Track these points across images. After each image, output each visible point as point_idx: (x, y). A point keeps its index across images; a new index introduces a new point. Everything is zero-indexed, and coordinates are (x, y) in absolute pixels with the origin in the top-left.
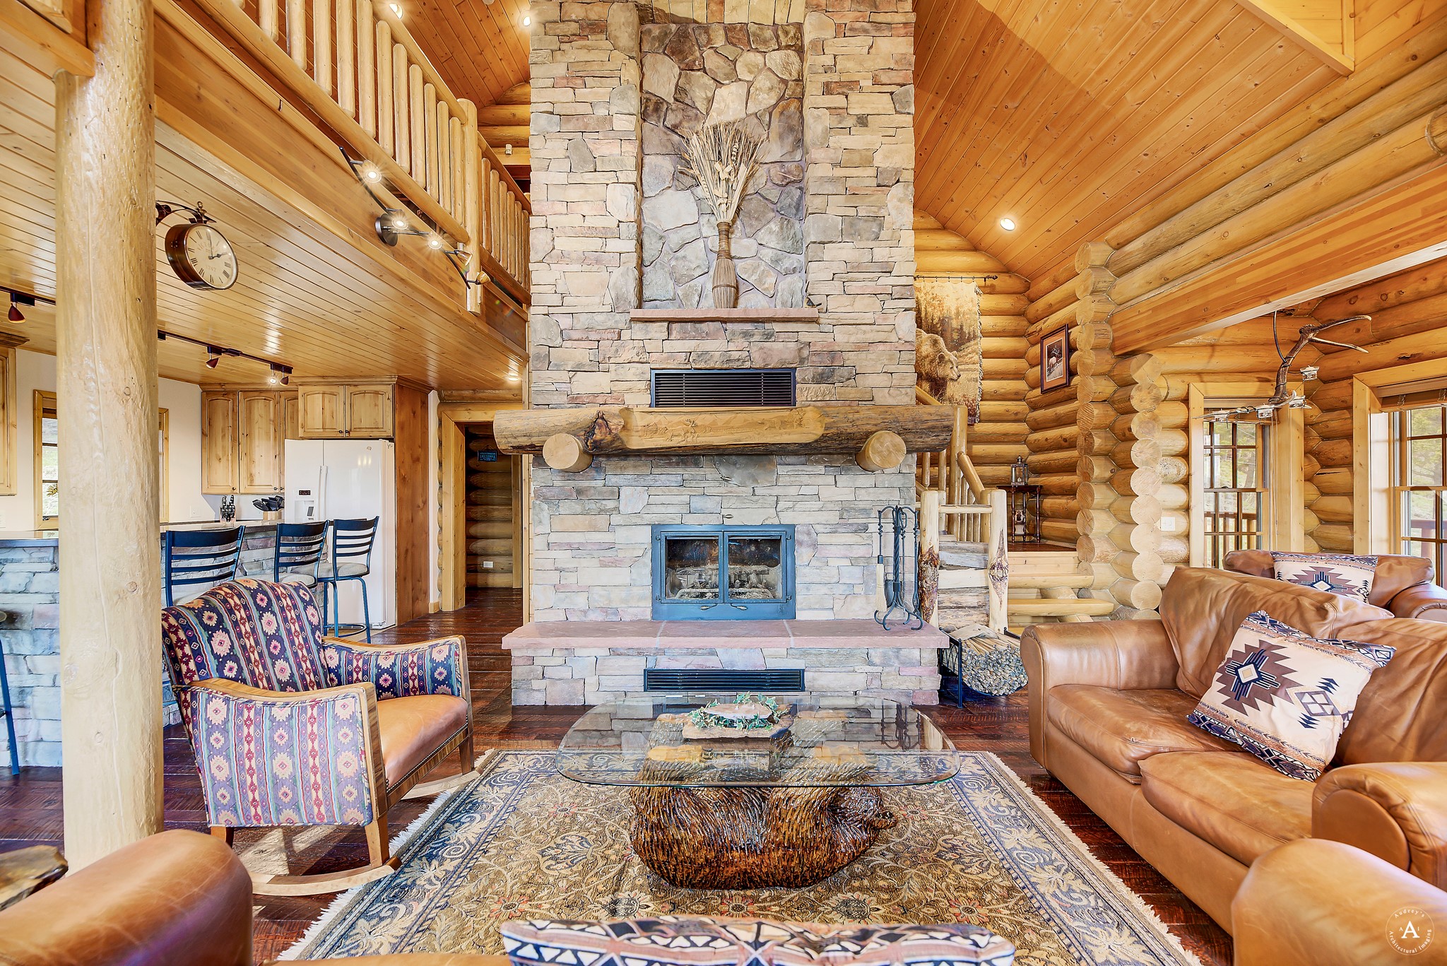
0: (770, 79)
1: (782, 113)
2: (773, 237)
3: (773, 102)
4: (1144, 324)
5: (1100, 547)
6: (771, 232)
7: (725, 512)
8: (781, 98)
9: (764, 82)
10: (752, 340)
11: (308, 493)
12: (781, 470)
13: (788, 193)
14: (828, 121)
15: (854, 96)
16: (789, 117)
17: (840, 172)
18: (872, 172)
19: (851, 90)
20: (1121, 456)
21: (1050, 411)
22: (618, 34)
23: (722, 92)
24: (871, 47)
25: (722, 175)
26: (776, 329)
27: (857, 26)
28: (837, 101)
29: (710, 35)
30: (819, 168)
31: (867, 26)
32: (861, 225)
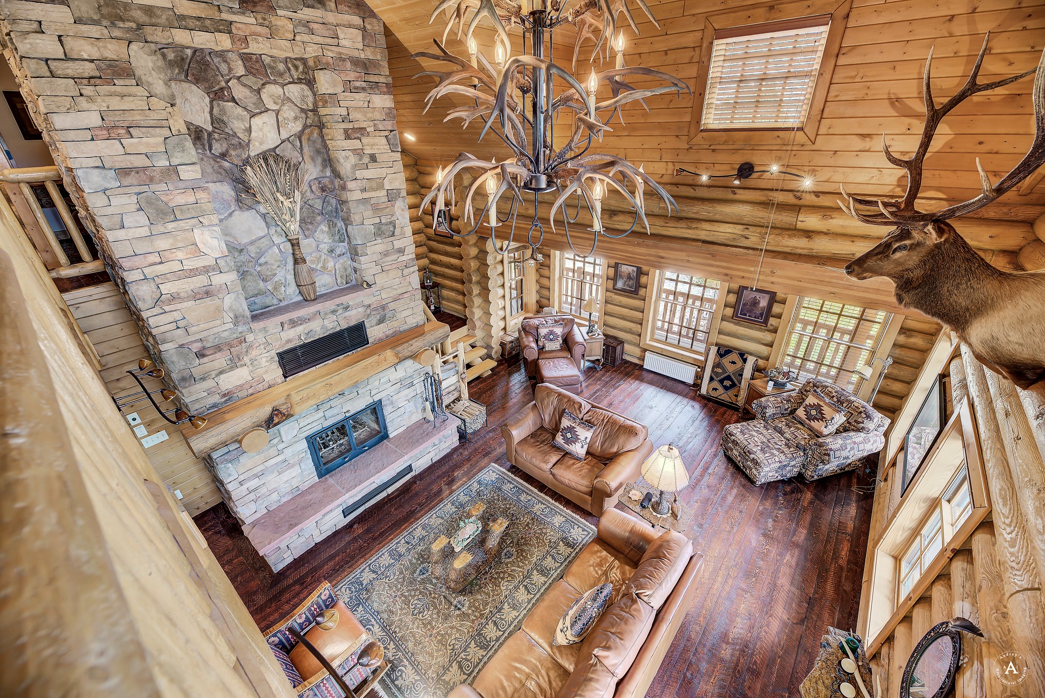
1: (309, 139)
2: (326, 235)
3: (300, 129)
5: (478, 324)
6: (323, 232)
7: (346, 410)
8: (305, 127)
9: (288, 112)
10: (337, 314)
13: (328, 202)
14: (353, 159)
15: (365, 140)
16: (314, 142)
17: (366, 195)
18: (384, 193)
19: (363, 135)
20: (484, 285)
21: (441, 246)
22: (150, 80)
23: (257, 122)
24: (369, 102)
25: (285, 203)
26: (351, 304)
27: (358, 84)
28: (356, 144)
29: (229, 64)
30: (354, 194)
31: (364, 84)
32: (384, 228)
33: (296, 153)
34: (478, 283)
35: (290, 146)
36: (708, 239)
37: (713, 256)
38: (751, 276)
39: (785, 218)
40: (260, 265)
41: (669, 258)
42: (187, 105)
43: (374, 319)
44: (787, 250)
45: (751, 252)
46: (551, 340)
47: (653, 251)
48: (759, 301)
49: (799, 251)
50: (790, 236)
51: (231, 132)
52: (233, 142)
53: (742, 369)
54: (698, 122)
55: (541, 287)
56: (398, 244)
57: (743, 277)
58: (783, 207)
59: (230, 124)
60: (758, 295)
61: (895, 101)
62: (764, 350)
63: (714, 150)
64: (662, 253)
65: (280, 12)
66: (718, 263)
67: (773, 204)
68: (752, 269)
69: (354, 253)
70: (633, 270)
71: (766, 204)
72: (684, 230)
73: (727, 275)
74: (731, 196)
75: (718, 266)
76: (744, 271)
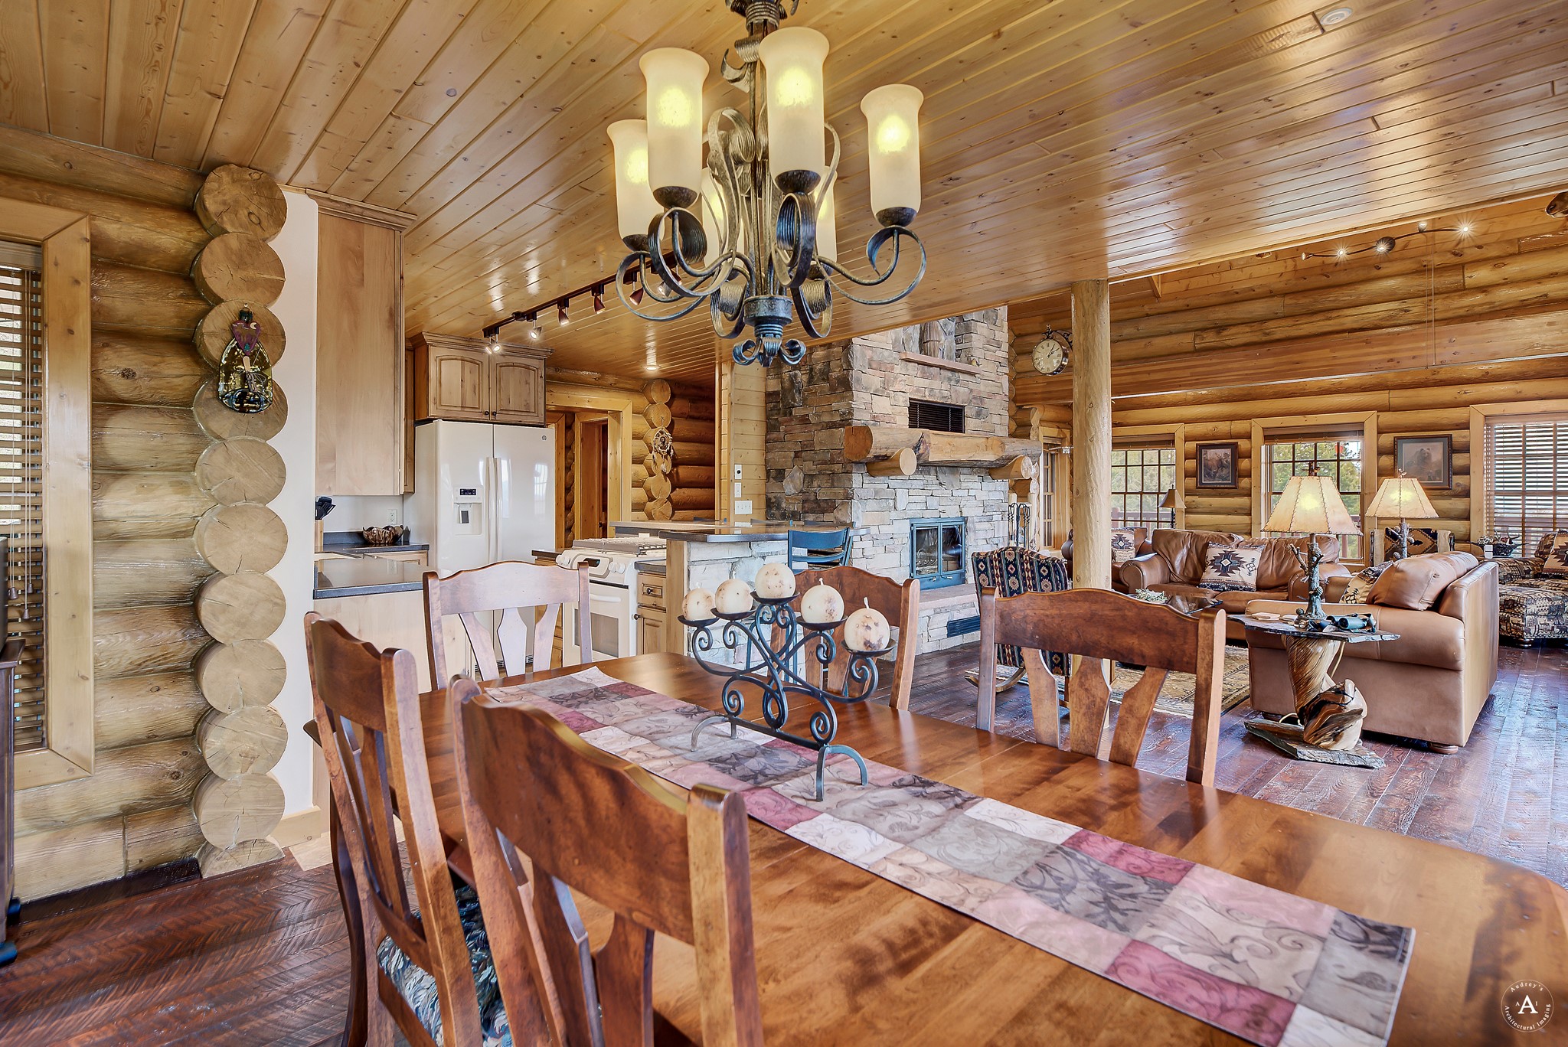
4: (1040, 390)
7: (941, 509)
11: (472, 492)
12: (962, 477)
36: (1355, 326)
37: (1367, 342)
38: (1424, 352)
39: (1449, 280)
41: (1306, 362)
43: (971, 411)
44: (1462, 312)
45: (1417, 326)
47: (1284, 358)
48: (1429, 455)
49: (1477, 309)
50: (1461, 297)
56: (997, 336)
57: (1414, 357)
58: (1441, 269)
60: (1425, 447)
62: (1459, 526)
64: (1296, 357)
66: (1376, 350)
67: (1430, 270)
68: (1424, 344)
70: (1226, 454)
71: (1422, 270)
72: (1322, 323)
73: (1391, 360)
74: (1375, 273)
75: (1376, 354)
76: (1412, 349)
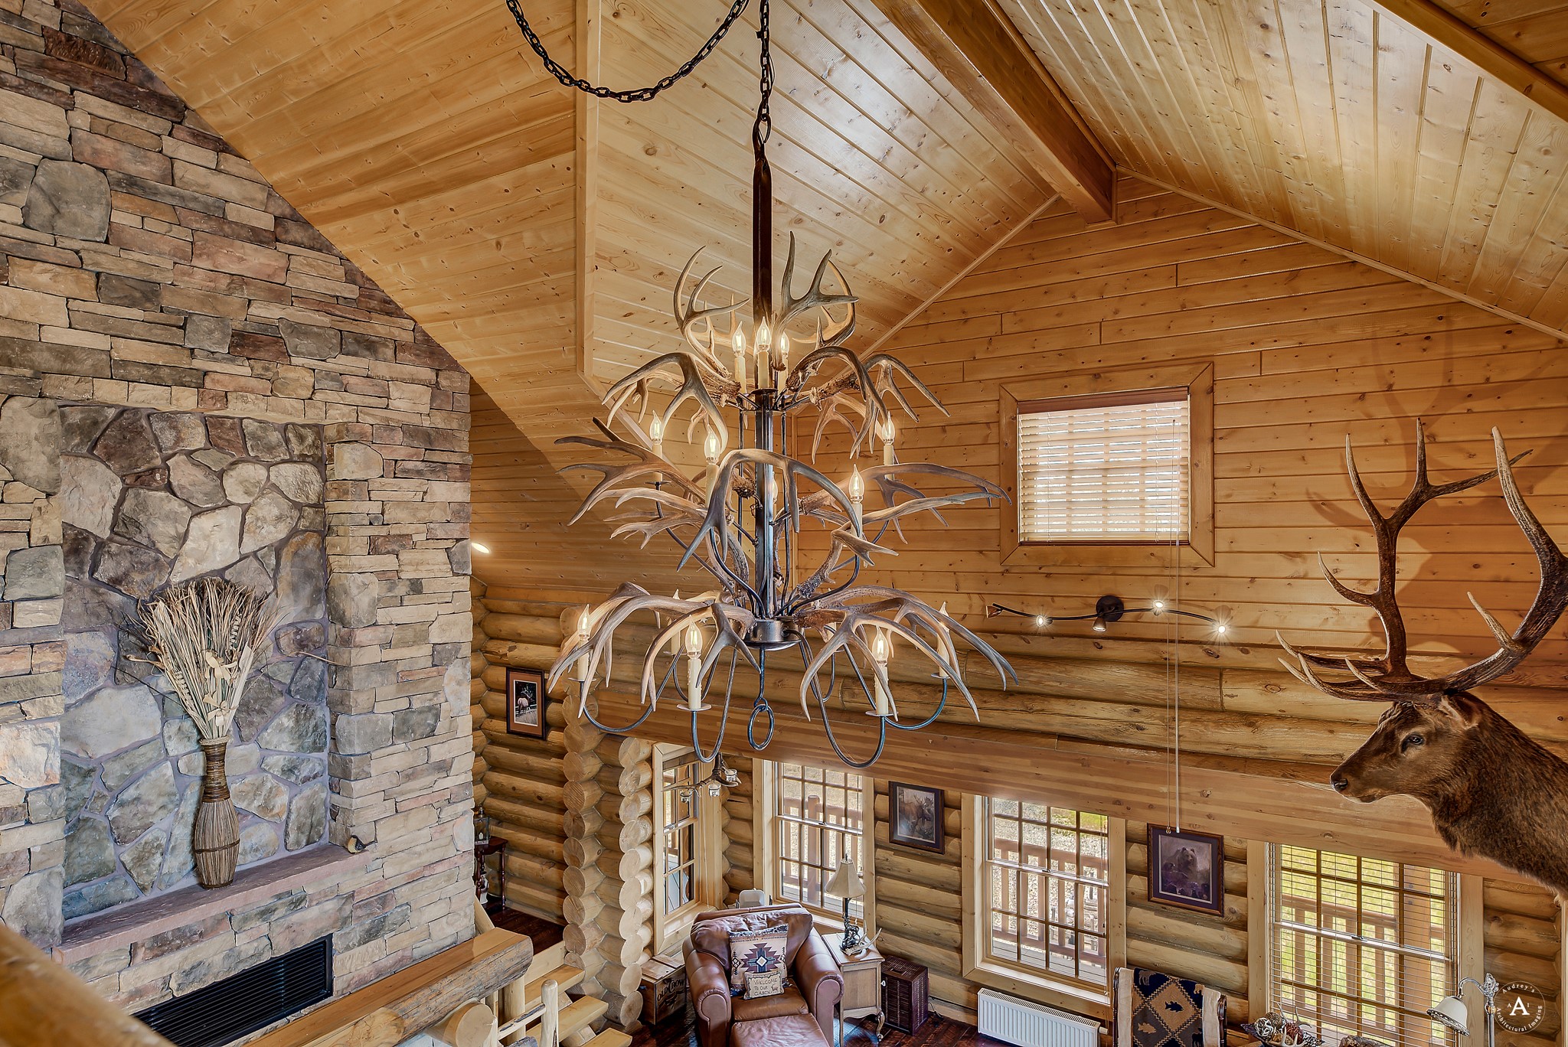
0: (278, 505)
1: (295, 554)
2: (286, 737)
3: (283, 536)
5: (591, 936)
6: (281, 729)
8: (294, 532)
9: (268, 508)
10: (273, 918)
13: (307, 669)
14: (376, 589)
15: (405, 556)
16: (305, 558)
17: (390, 655)
18: (427, 650)
19: (403, 546)
20: (608, 840)
21: (519, 757)
22: (24, 455)
23: (204, 523)
24: (425, 493)
25: (218, 672)
26: (310, 891)
27: (410, 465)
28: (388, 562)
29: (179, 432)
30: (366, 651)
31: (420, 466)
32: (415, 718)
33: (264, 578)
34: (598, 836)
35: (255, 564)
36: (1067, 731)
37: (1085, 764)
38: (1165, 802)
39: (1199, 691)
40: (122, 805)
41: (999, 771)
42: (76, 495)
43: (356, 930)
44: (1219, 750)
45: (1153, 754)
46: (762, 970)
47: (967, 758)
48: (1194, 860)
49: (1242, 753)
50: (1218, 724)
51: (145, 542)
52: (144, 558)
53: (1198, 1023)
54: (1014, 530)
55: (733, 842)
56: (438, 753)
57: (1151, 807)
58: (1189, 670)
59: (149, 527)
60: (1189, 846)
61: (1321, 505)
62: (1230, 972)
63: (1048, 575)
64: (985, 762)
65: (295, 360)
66: (1096, 779)
67: (1172, 666)
68: (1165, 789)
69: (340, 774)
70: (927, 800)
71: (1160, 666)
72: (1019, 715)
73: (1118, 802)
74: (1094, 652)
75: (1097, 785)
76: (1149, 793)
